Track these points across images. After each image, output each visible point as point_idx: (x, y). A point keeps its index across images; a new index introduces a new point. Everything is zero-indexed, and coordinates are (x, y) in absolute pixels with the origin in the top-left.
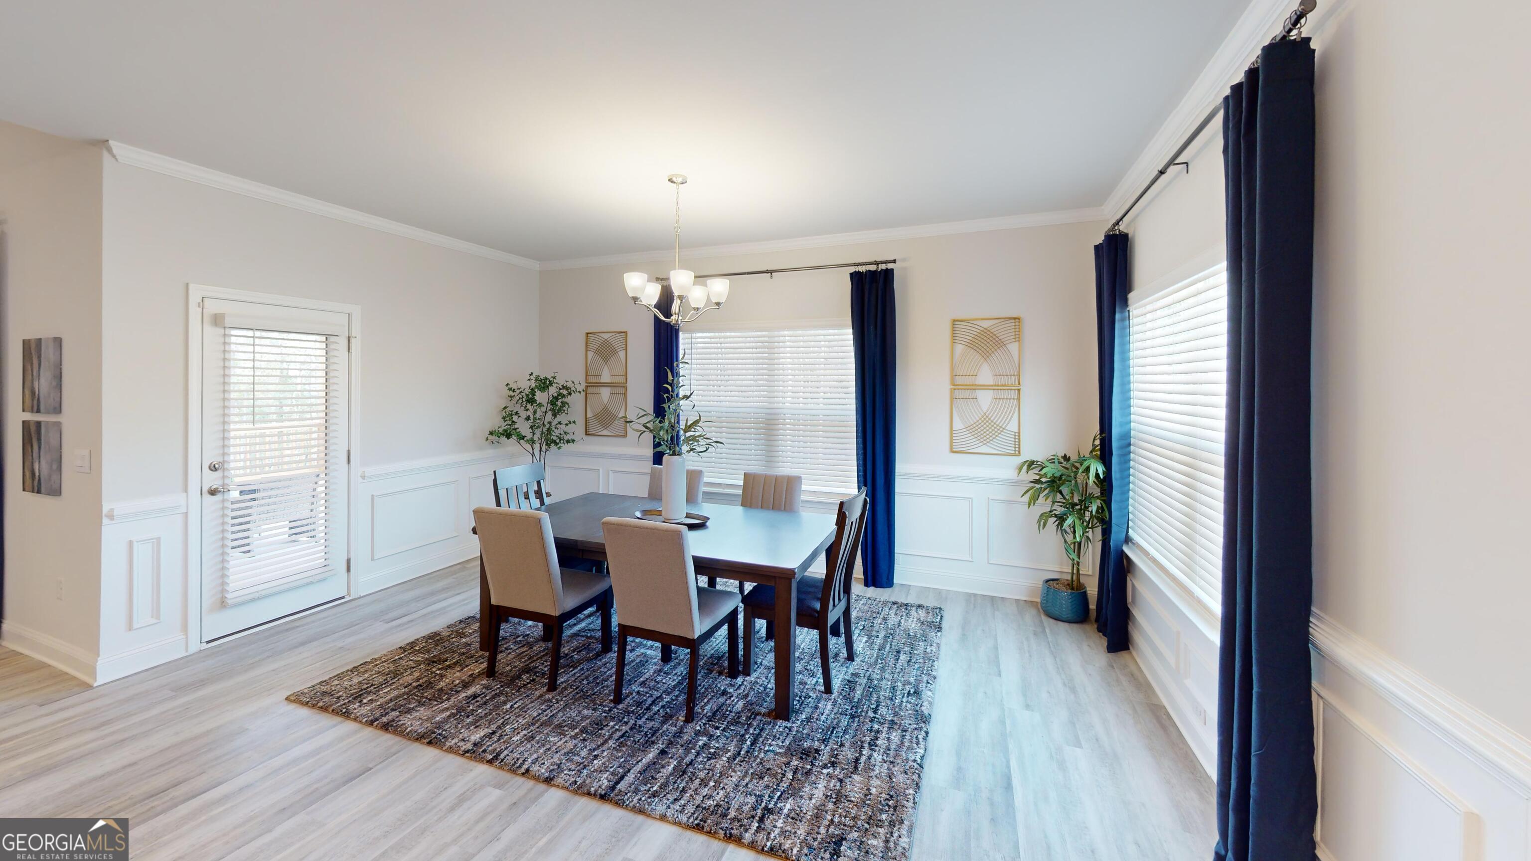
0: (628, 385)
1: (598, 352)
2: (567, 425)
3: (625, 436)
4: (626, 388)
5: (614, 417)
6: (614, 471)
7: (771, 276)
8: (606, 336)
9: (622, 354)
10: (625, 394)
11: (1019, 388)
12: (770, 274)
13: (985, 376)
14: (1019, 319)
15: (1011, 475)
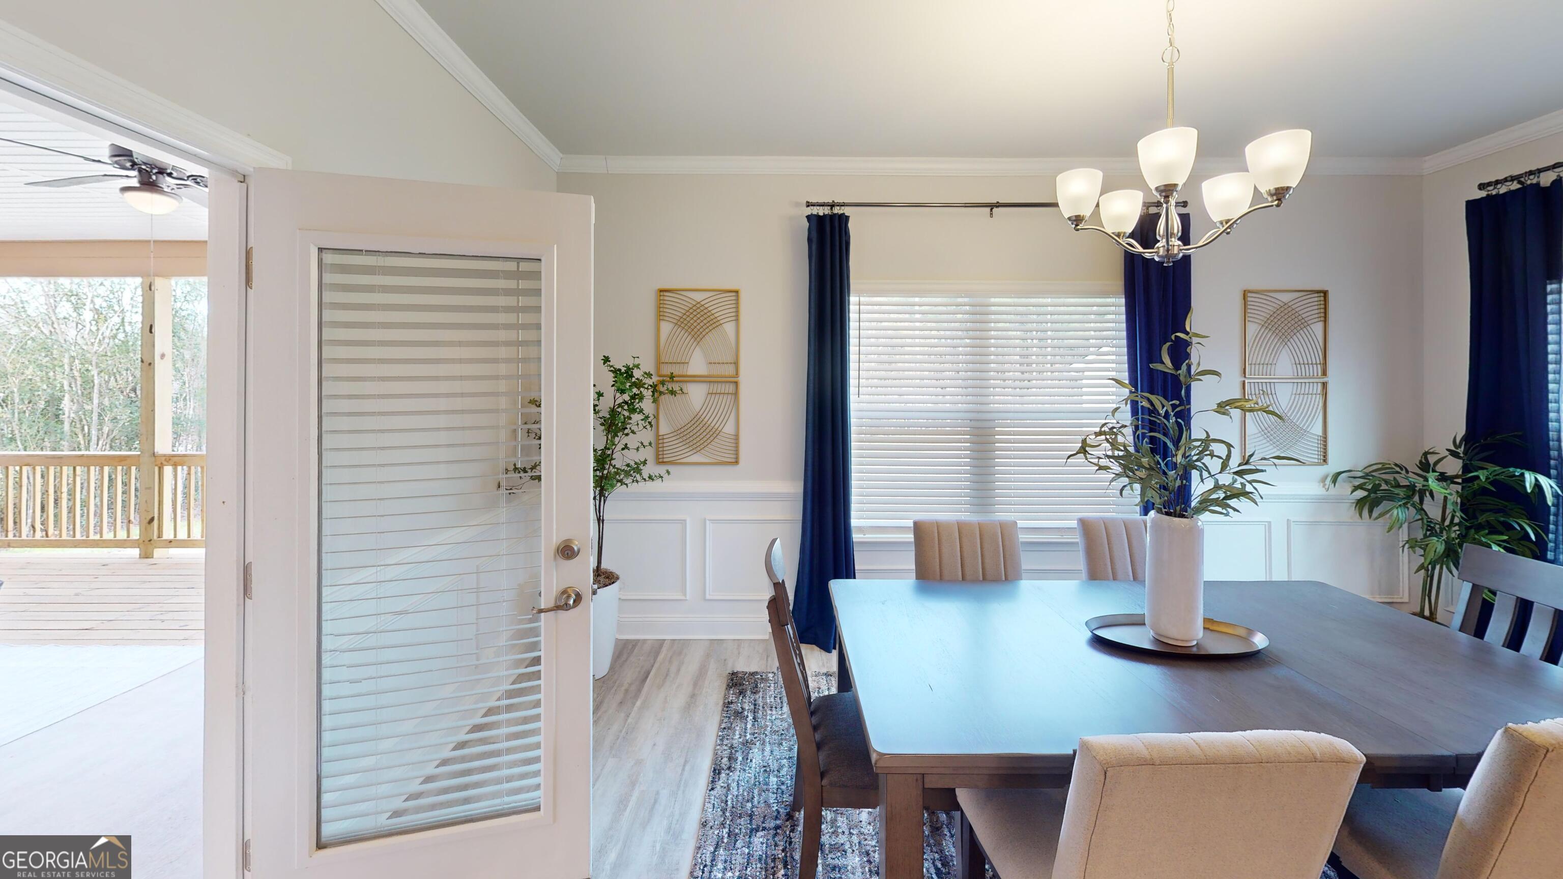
0: (743, 379)
1: (681, 323)
2: (637, 449)
3: (736, 462)
4: (736, 383)
5: (715, 433)
6: (713, 521)
7: (991, 214)
8: (698, 297)
9: (729, 328)
10: (736, 394)
11: (1325, 380)
12: (988, 209)
13: (1284, 364)
14: (1325, 293)
15: (1315, 489)
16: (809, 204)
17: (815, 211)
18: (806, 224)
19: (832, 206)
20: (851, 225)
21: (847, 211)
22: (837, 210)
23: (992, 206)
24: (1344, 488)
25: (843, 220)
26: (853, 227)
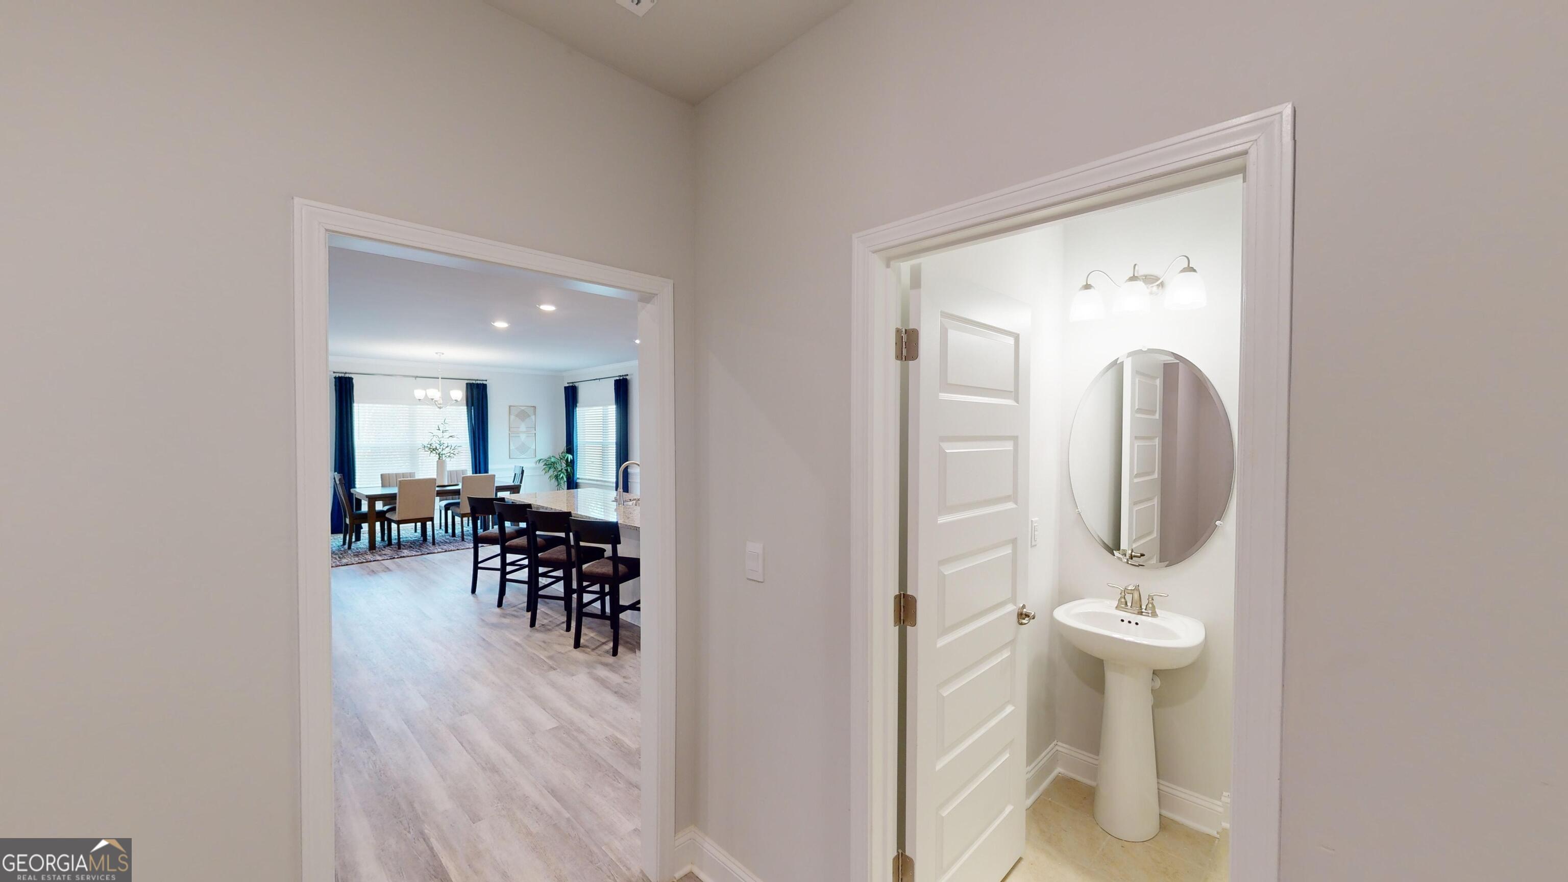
11: (535, 432)
13: (523, 427)
14: (535, 407)
15: (533, 465)
16: (334, 372)
17: (337, 375)
18: (334, 380)
19: (346, 373)
20: (354, 381)
21: (352, 376)
22: (347, 375)
23: (417, 377)
24: (542, 464)
25: (351, 379)
26: (355, 382)
